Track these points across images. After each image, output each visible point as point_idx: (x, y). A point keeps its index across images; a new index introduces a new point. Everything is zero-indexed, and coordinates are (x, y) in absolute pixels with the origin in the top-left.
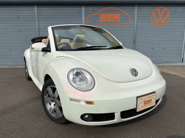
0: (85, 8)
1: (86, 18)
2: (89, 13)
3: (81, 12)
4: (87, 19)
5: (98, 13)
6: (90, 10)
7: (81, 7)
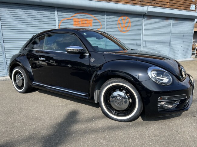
1: (59, 21)
2: (62, 17)
4: (60, 23)
5: (72, 17)
7: (54, 9)
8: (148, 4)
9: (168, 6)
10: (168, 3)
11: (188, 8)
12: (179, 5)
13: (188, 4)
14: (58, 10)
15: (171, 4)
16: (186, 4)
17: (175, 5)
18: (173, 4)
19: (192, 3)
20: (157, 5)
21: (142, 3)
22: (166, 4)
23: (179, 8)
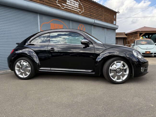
0: (40, 17)
1: (41, 24)
2: (42, 21)
3: (37, 19)
4: (41, 26)
5: (49, 22)
6: (43, 18)
7: (37, 15)
8: (94, 18)
9: (103, 21)
10: (103, 19)
11: (112, 23)
12: (108, 20)
13: (112, 20)
14: (40, 15)
15: (105, 19)
16: (111, 20)
17: (107, 20)
18: (106, 20)
19: (114, 20)
20: (98, 19)
21: (90, 17)
22: (102, 19)
23: (108, 22)
